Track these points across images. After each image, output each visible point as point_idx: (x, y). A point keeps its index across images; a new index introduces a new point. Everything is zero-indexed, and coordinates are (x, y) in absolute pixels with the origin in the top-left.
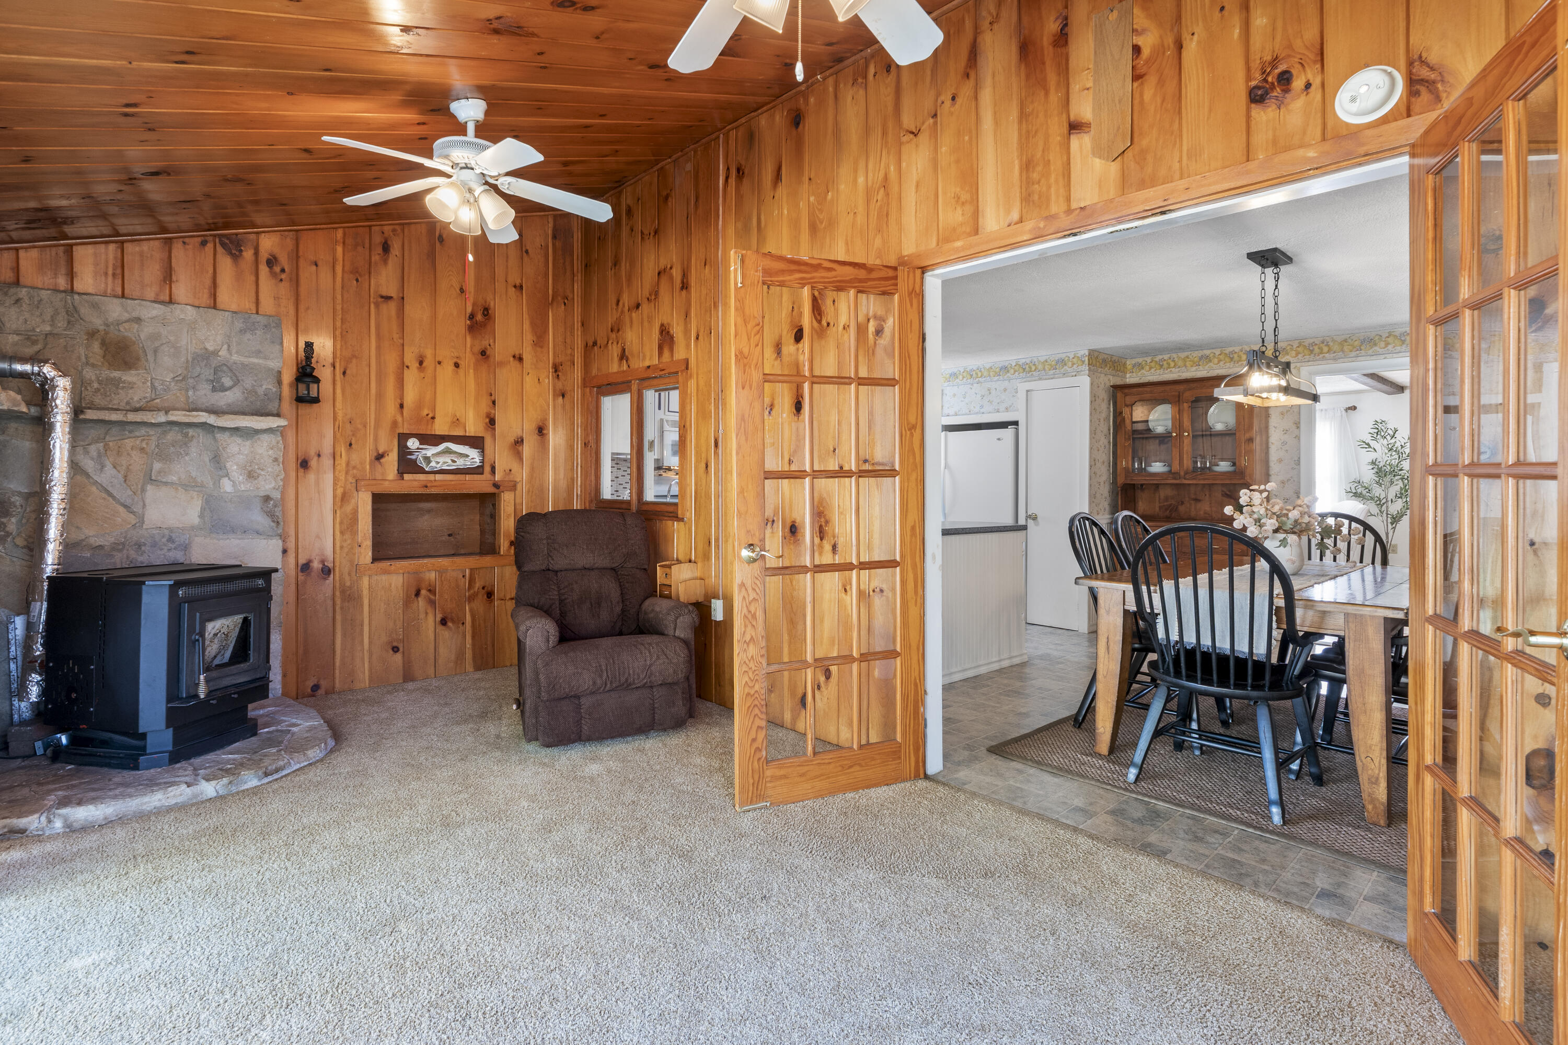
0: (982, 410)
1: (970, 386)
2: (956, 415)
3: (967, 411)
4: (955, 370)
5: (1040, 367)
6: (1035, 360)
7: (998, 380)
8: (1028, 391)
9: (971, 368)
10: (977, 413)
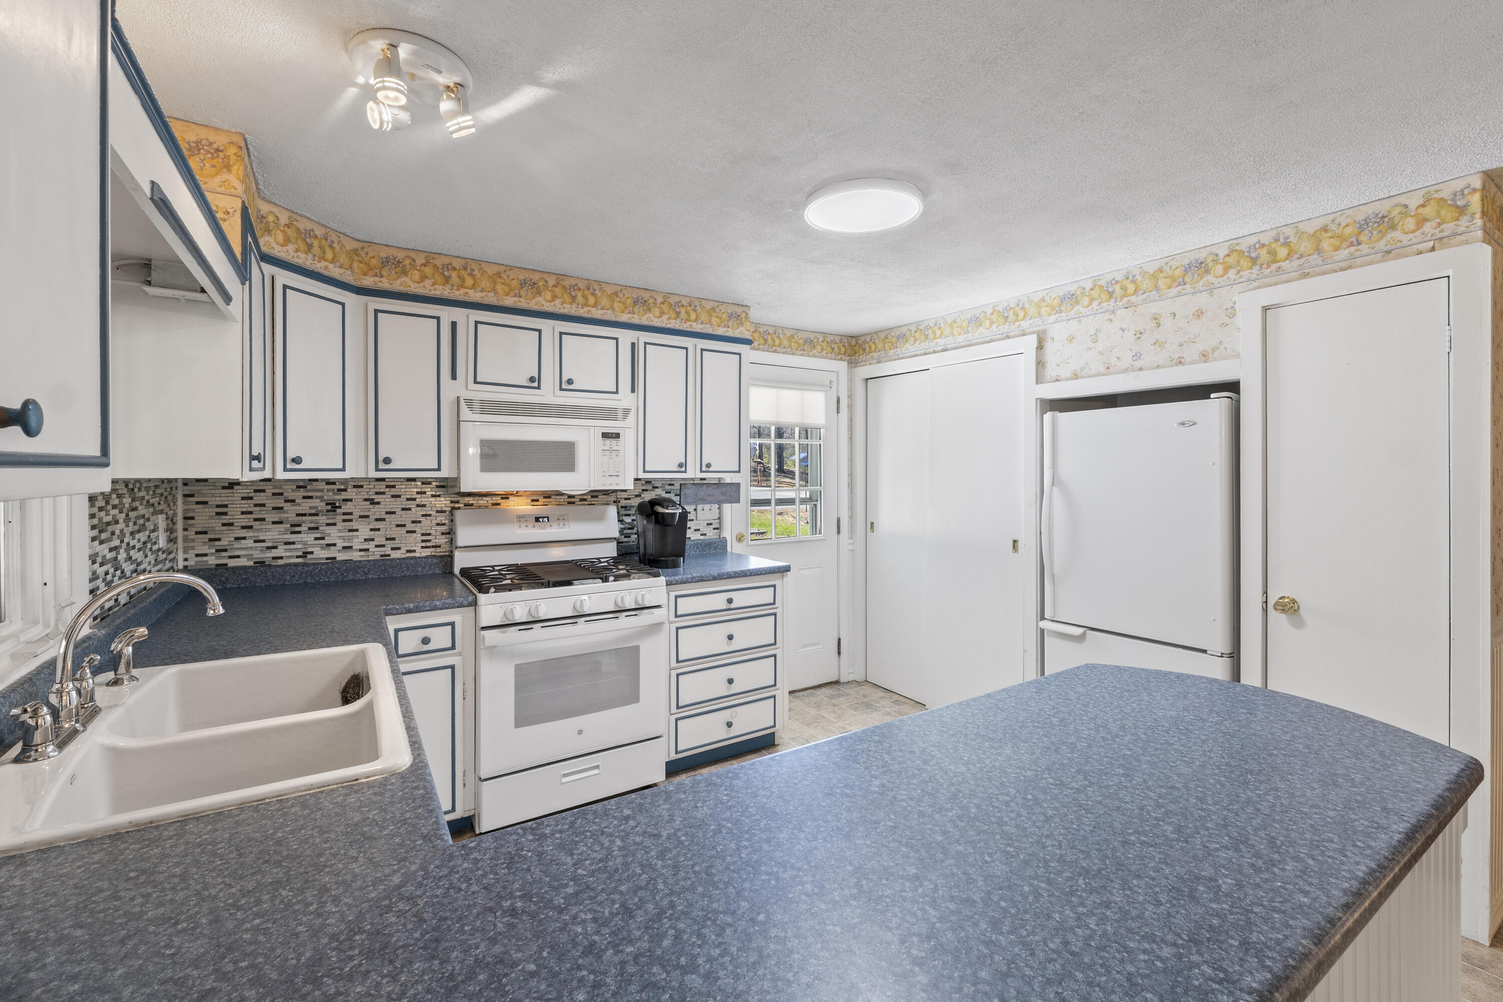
0: (1137, 364)
1: (1107, 316)
2: (1075, 377)
3: (1102, 369)
4: (1072, 289)
5: (1305, 246)
6: (1288, 231)
7: (1179, 295)
8: (1265, 309)
9: (1109, 277)
10: (1126, 370)
